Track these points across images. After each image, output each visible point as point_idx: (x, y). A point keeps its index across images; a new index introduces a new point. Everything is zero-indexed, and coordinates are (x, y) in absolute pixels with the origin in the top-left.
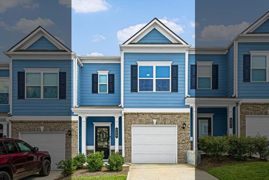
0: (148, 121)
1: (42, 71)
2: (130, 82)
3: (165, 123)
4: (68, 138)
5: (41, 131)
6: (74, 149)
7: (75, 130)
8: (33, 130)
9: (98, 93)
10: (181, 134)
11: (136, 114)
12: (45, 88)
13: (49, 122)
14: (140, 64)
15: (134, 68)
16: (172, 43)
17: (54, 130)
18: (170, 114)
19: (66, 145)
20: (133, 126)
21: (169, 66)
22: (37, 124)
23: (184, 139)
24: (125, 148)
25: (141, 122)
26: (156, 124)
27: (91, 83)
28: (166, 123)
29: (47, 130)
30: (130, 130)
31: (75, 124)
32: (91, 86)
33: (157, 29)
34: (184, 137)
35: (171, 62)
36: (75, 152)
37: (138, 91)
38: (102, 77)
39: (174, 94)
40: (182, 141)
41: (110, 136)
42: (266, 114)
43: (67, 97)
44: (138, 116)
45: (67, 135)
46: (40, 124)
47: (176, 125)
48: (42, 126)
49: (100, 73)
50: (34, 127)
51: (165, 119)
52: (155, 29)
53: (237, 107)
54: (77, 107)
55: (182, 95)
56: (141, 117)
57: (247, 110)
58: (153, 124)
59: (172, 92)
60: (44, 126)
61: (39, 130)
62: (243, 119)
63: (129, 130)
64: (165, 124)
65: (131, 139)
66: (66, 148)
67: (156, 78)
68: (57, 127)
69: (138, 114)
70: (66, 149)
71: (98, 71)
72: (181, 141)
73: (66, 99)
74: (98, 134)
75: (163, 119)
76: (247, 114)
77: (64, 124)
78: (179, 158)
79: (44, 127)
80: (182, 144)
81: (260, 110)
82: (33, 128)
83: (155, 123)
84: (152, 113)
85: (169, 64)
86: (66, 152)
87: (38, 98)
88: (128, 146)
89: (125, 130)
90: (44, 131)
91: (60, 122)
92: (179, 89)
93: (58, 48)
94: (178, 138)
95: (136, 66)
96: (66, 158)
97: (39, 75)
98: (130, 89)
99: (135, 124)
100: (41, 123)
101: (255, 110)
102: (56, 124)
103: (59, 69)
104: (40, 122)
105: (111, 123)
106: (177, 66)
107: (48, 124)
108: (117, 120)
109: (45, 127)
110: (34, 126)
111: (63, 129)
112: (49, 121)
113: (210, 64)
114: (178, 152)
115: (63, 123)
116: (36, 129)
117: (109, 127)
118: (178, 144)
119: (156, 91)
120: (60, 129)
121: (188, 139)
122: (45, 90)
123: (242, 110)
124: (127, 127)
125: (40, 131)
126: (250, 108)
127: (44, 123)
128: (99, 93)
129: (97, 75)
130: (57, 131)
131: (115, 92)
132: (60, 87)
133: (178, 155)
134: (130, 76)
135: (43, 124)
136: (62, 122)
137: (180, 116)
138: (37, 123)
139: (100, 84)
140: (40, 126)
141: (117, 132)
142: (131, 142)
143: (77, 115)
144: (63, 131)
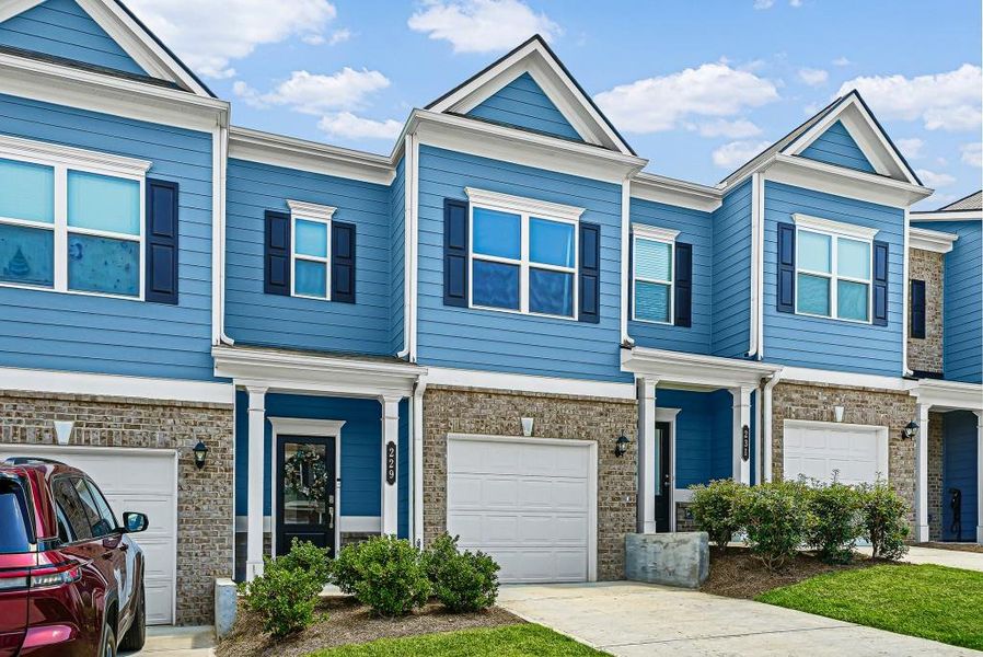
0: (506, 423)
1: (63, 159)
2: (440, 266)
3: (561, 434)
4: (191, 478)
5: (60, 440)
6: (217, 528)
7: (221, 445)
8: (15, 435)
9: (289, 295)
10: (610, 473)
11: (463, 392)
12: (76, 242)
13: (99, 403)
14: (478, 199)
15: (455, 211)
16: (581, 141)
17: (123, 442)
18: (575, 400)
19: (180, 509)
20: (453, 440)
21: (572, 222)
22: (38, 408)
23: (617, 493)
24: (425, 524)
25: (481, 425)
26: (533, 435)
27: (261, 250)
28: (565, 433)
29: (87, 441)
30: (442, 455)
31: (220, 419)
32: (260, 262)
33: (535, 78)
34: (619, 487)
35: (581, 211)
36: (223, 540)
37: (471, 305)
38: (305, 229)
39: (588, 330)
40: (613, 499)
41: (338, 476)
42: (832, 421)
43: (181, 298)
44: (470, 400)
45: (188, 467)
46: (52, 409)
47: (592, 442)
48: (61, 418)
49: (299, 211)
50: (19, 422)
51: (560, 418)
52: (526, 77)
53: (763, 390)
54: (229, 346)
55: (611, 337)
56: (482, 408)
57: (788, 405)
58: (522, 435)
59: (580, 320)
60: (72, 418)
61: (47, 436)
62: (778, 434)
63: (438, 455)
64: (561, 436)
65: (444, 489)
66: (180, 521)
67: (530, 260)
68: (138, 427)
69: (471, 392)
70: (179, 530)
71: (291, 203)
72: (609, 499)
73: (177, 304)
74: (289, 469)
75: (554, 416)
76: (786, 417)
77: (171, 416)
78: (604, 562)
79: (71, 423)
80: (612, 510)
81: (816, 406)
82: (15, 428)
83: (528, 432)
84: (520, 394)
85: (571, 216)
86: (179, 541)
87: (38, 283)
88: (435, 518)
89: (424, 454)
90: (71, 444)
91: (152, 405)
92: (603, 312)
93: (142, 70)
94: (600, 489)
95: (464, 205)
96: (179, 568)
97: (43, 174)
98: (439, 291)
99: (460, 429)
100: (59, 404)
101: (806, 406)
102: (131, 414)
103: (146, 165)
104: (55, 398)
105: (344, 422)
106: (596, 229)
107: (93, 412)
108: (391, 411)
109: (77, 425)
110: (18, 414)
111: (168, 439)
112: (100, 400)
113: (670, 237)
114: (598, 540)
115: (168, 412)
116: (30, 436)
117: (334, 439)
118: (600, 509)
119: (530, 311)
120: (153, 438)
121: (629, 494)
122: (77, 254)
123: (777, 403)
124: (431, 443)
125: (55, 442)
126: (795, 396)
127: (73, 406)
128: (293, 294)
129: (285, 218)
130: (139, 445)
131: (359, 298)
132: (149, 245)
133: (599, 551)
134: (440, 241)
135: (70, 411)
136: (164, 407)
137: (608, 410)
138: (39, 403)
139: (297, 259)
140: (52, 417)
141: (394, 458)
142: (445, 500)
143: (229, 380)
144: (167, 446)
